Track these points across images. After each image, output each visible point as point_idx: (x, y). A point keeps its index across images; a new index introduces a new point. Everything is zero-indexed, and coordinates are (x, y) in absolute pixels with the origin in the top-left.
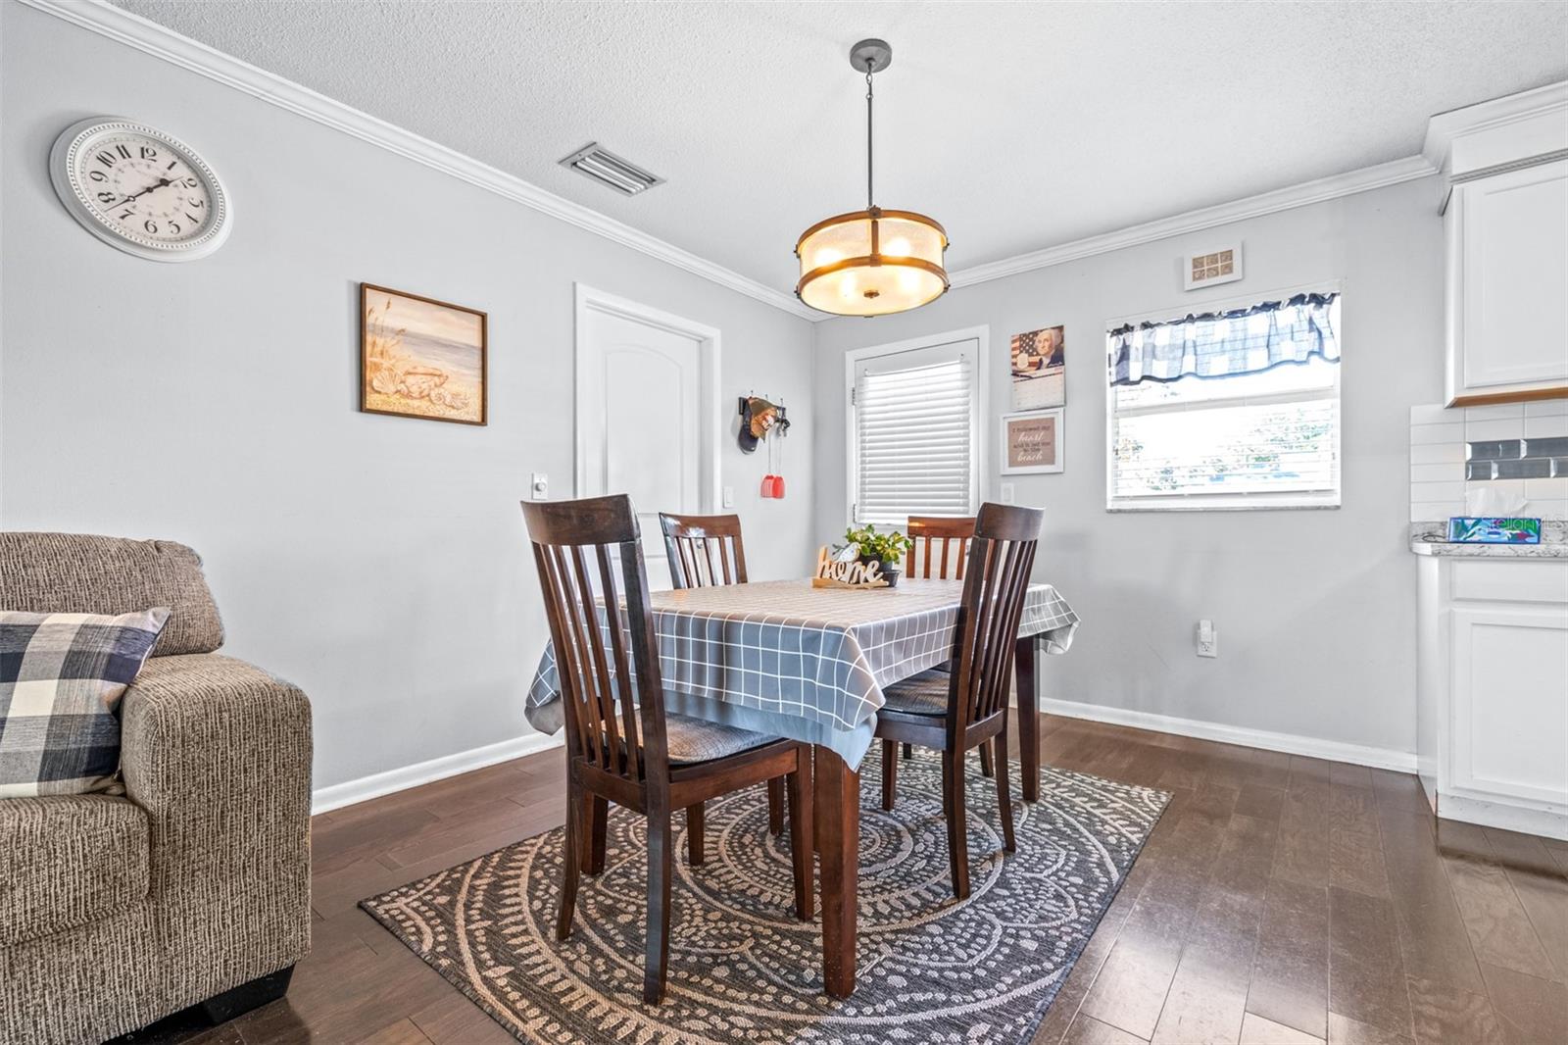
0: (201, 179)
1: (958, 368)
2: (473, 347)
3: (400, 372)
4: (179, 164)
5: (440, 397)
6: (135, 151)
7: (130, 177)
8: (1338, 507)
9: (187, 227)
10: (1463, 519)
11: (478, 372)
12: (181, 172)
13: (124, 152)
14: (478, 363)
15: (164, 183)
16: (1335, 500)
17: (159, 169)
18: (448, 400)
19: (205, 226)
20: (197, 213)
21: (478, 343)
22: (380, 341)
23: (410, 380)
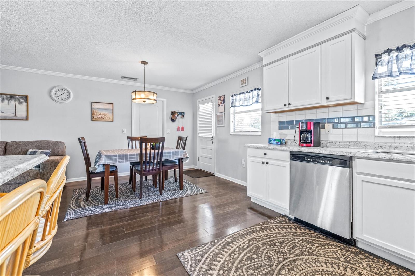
0: (68, 92)
1: (211, 103)
2: (111, 109)
3: (98, 114)
4: (66, 90)
5: (105, 118)
6: (60, 90)
7: (59, 93)
8: (261, 135)
9: (66, 98)
10: (270, 139)
11: (112, 113)
12: (66, 91)
13: (59, 90)
14: (112, 111)
15: (64, 93)
16: (260, 133)
17: (63, 92)
18: (106, 118)
19: (69, 98)
20: (68, 96)
21: (112, 108)
22: (95, 110)
23: (100, 115)
